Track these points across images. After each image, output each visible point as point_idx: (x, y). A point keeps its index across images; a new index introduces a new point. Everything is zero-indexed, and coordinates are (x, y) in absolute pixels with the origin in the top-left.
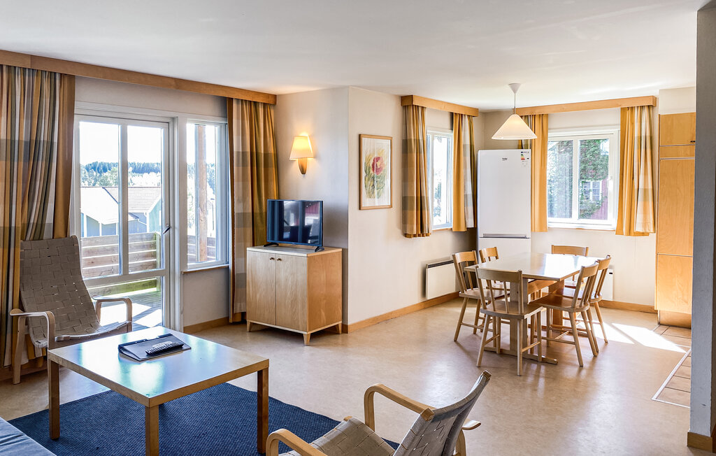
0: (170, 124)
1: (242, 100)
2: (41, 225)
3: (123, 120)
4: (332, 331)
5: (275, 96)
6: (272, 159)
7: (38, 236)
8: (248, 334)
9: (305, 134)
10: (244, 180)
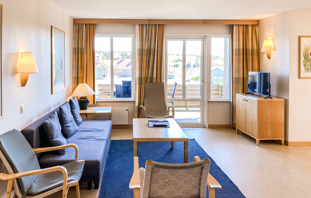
0: (204, 38)
1: (239, 25)
2: (152, 78)
3: (184, 39)
4: (278, 142)
5: (258, 21)
6: (255, 52)
7: (151, 81)
8: (236, 135)
9: (270, 38)
10: (239, 62)
